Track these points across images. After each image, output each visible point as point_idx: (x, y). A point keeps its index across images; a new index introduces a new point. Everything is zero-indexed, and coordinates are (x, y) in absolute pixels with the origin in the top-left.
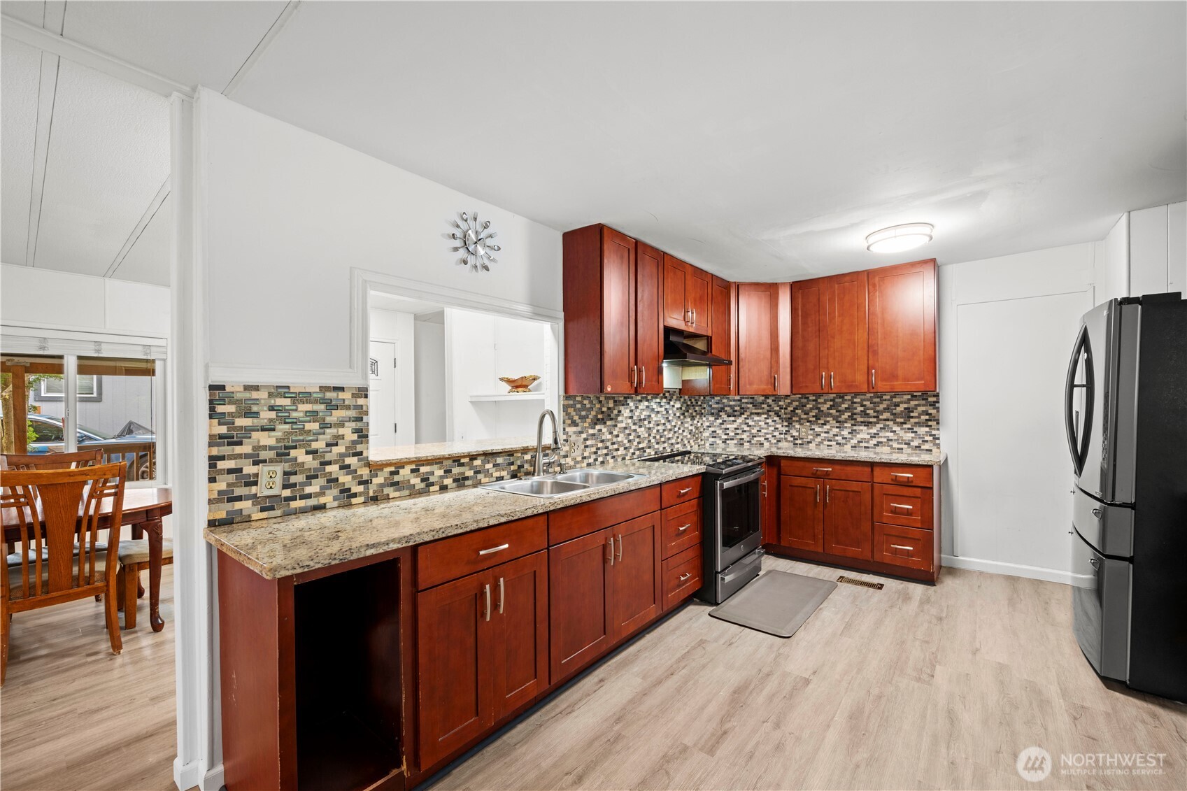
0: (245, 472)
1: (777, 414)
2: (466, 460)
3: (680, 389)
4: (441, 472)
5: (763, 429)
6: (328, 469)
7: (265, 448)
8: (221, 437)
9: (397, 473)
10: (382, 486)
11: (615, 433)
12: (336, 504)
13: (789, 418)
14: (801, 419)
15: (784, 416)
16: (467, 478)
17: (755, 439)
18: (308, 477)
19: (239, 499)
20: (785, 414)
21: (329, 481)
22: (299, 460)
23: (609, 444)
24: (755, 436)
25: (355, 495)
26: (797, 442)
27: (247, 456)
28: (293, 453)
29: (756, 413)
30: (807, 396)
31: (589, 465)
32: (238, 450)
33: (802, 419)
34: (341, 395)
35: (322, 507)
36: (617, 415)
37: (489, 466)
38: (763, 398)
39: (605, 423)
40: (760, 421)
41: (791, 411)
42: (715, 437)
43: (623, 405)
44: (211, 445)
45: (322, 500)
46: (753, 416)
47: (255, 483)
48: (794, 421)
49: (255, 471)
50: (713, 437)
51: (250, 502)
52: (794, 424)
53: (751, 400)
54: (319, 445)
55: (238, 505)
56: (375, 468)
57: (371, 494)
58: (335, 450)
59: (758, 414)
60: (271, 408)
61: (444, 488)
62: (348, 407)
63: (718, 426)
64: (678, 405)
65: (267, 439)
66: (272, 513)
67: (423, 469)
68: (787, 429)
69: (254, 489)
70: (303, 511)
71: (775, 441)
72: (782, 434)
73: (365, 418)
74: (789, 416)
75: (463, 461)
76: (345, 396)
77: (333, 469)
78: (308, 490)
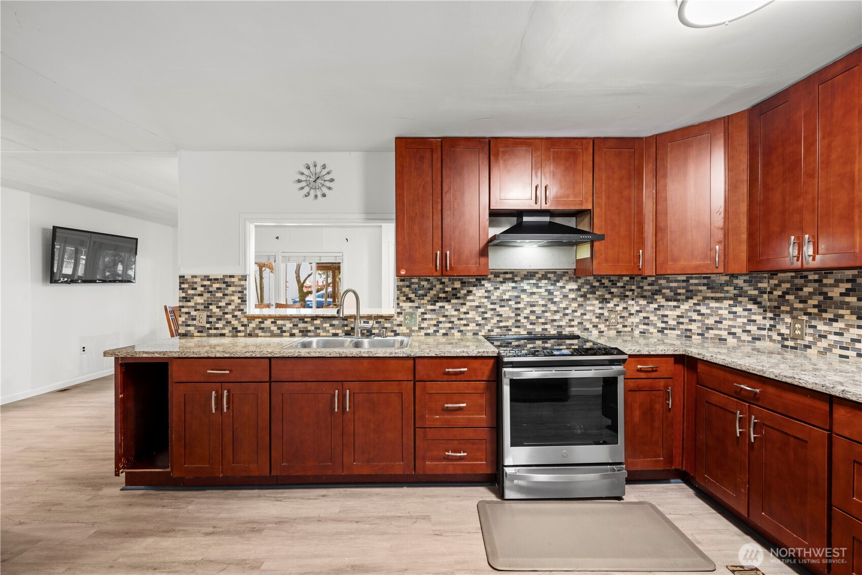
0: (192, 314)
1: (754, 300)
2: (309, 320)
3: (575, 269)
4: (291, 325)
5: (725, 319)
6: (227, 316)
7: (198, 304)
8: (183, 298)
9: (263, 323)
10: (254, 329)
11: (463, 309)
12: (231, 334)
13: (775, 307)
14: (793, 309)
15: (768, 304)
16: (309, 331)
17: (711, 331)
18: (218, 319)
19: (189, 325)
20: (770, 300)
21: (227, 322)
22: (213, 311)
23: (454, 319)
24: (712, 329)
25: (240, 331)
26: (786, 343)
27: (192, 307)
28: (211, 307)
29: (712, 298)
30: (805, 273)
31: (427, 334)
32: (189, 304)
33: (796, 309)
34: (233, 280)
35: (223, 335)
36: (466, 295)
37: (327, 325)
38: (727, 278)
39: (450, 301)
40: (721, 308)
41: (779, 296)
42: (648, 324)
43: (474, 286)
44: (180, 301)
45: (223, 332)
46: (707, 302)
47: (195, 319)
48: (783, 312)
49: (195, 314)
50: (644, 324)
51: (193, 327)
52: (782, 316)
53: (705, 281)
54: (222, 304)
55: (189, 328)
56: (251, 318)
57: (248, 332)
58: (230, 307)
59: (718, 300)
60: (202, 286)
61: (292, 335)
62: (236, 286)
63: (652, 312)
64: (574, 286)
65: (200, 300)
66: (202, 334)
67: (279, 322)
68: (772, 322)
69: (195, 322)
70: (215, 335)
71: (750, 339)
72: (764, 329)
73: (245, 291)
74: (776, 304)
75: (306, 320)
76: (235, 280)
77: (229, 316)
78: (217, 326)
